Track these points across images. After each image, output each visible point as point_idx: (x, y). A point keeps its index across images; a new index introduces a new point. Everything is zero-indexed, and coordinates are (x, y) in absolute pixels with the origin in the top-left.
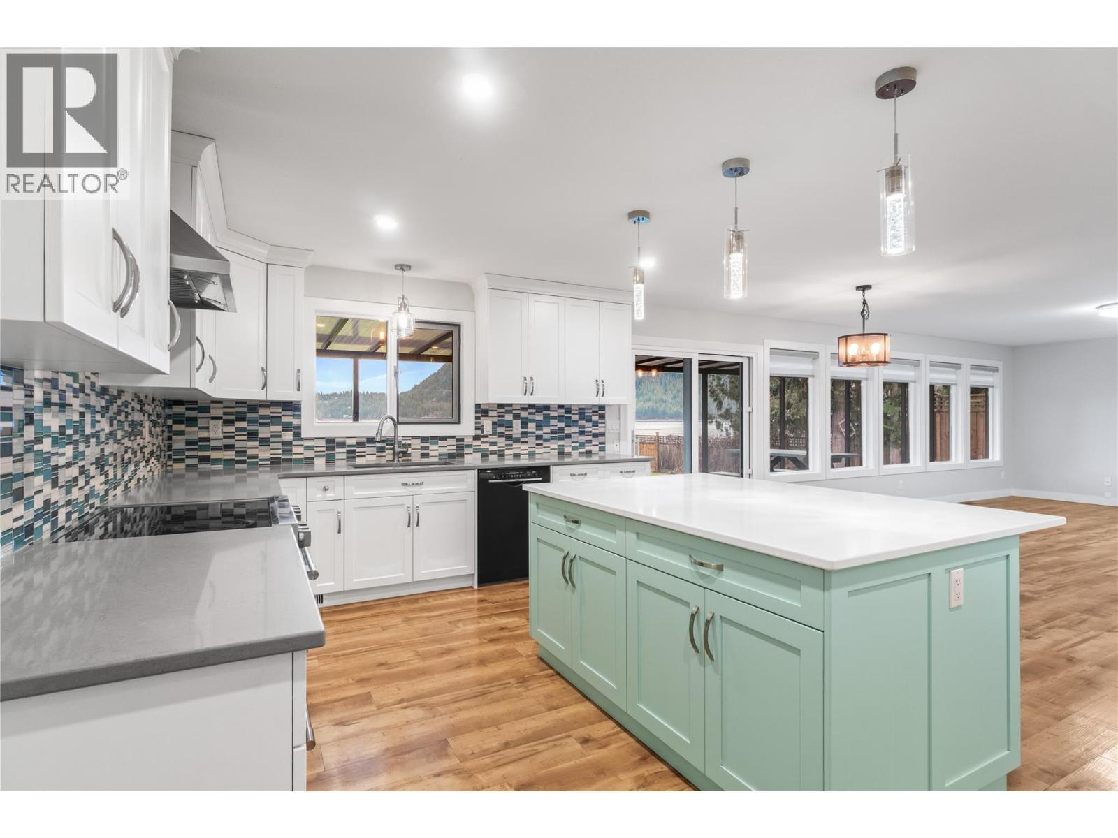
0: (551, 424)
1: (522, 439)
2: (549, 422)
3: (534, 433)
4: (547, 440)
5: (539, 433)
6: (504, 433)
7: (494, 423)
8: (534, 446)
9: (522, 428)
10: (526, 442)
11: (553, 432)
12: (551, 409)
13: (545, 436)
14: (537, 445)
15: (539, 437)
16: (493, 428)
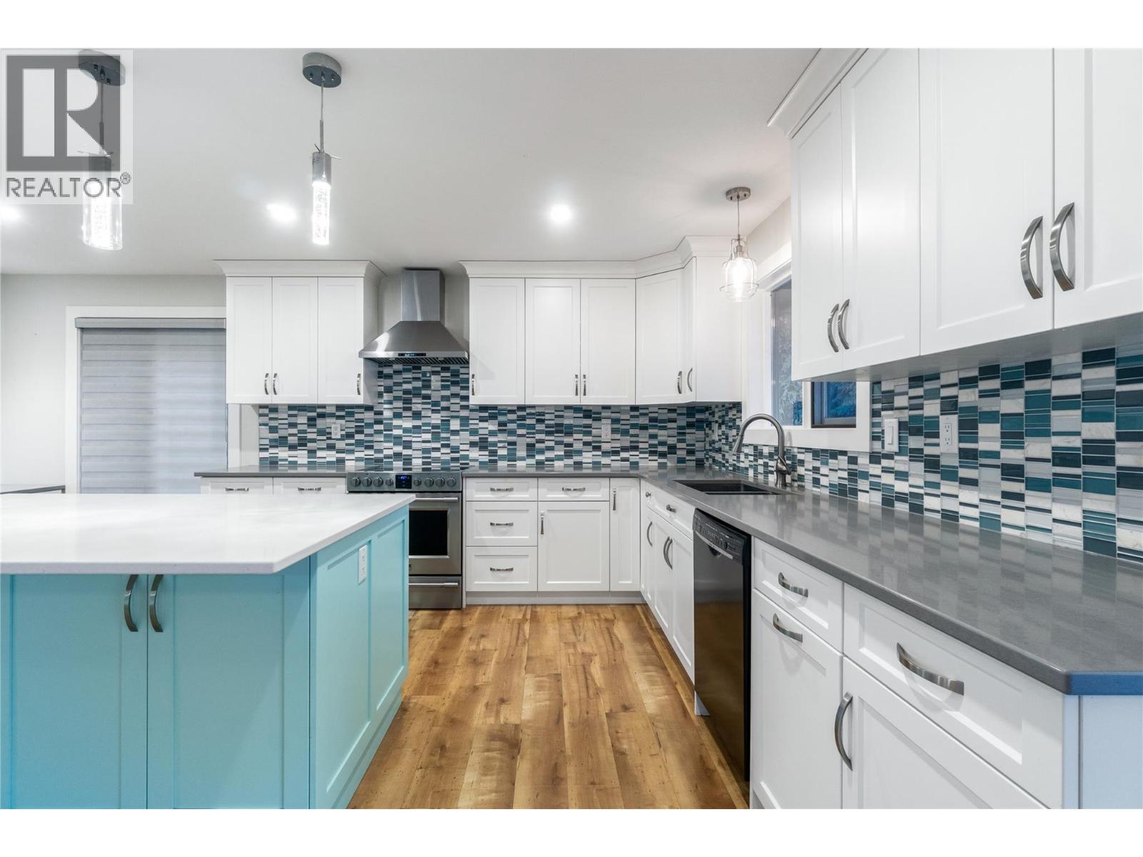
0: (1054, 428)
1: (963, 473)
2: (1047, 419)
3: (996, 455)
4: (1040, 485)
5: (1012, 456)
6: (921, 450)
7: (902, 425)
8: (998, 498)
9: (960, 441)
10: (973, 483)
11: (1061, 457)
12: (1055, 372)
13: (1032, 470)
14: (1006, 495)
15: (1012, 472)
16: (900, 438)
